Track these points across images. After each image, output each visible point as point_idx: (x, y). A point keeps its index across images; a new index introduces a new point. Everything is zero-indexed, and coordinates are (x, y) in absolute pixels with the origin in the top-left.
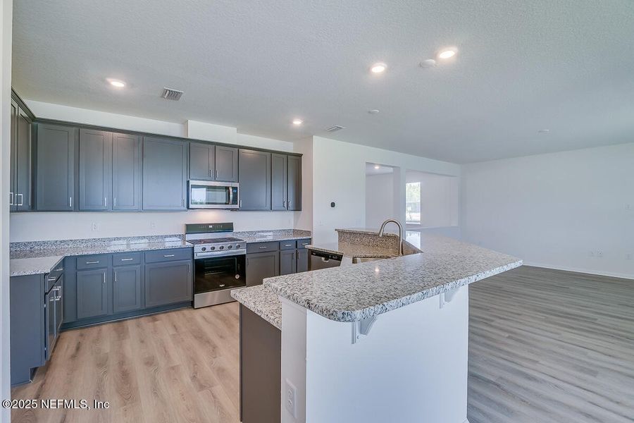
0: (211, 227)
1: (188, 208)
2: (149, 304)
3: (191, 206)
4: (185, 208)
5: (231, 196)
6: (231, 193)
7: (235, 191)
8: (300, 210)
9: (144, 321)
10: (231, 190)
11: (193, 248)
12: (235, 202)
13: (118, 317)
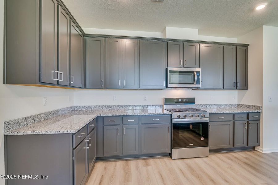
0: (180, 100)
1: (167, 86)
2: (144, 152)
3: (169, 85)
4: (165, 87)
5: (196, 78)
6: (196, 76)
7: (198, 75)
8: (247, 89)
9: (141, 162)
10: (195, 74)
11: (171, 115)
12: (198, 82)
13: (126, 158)
